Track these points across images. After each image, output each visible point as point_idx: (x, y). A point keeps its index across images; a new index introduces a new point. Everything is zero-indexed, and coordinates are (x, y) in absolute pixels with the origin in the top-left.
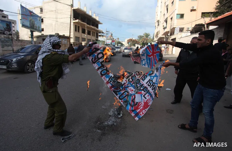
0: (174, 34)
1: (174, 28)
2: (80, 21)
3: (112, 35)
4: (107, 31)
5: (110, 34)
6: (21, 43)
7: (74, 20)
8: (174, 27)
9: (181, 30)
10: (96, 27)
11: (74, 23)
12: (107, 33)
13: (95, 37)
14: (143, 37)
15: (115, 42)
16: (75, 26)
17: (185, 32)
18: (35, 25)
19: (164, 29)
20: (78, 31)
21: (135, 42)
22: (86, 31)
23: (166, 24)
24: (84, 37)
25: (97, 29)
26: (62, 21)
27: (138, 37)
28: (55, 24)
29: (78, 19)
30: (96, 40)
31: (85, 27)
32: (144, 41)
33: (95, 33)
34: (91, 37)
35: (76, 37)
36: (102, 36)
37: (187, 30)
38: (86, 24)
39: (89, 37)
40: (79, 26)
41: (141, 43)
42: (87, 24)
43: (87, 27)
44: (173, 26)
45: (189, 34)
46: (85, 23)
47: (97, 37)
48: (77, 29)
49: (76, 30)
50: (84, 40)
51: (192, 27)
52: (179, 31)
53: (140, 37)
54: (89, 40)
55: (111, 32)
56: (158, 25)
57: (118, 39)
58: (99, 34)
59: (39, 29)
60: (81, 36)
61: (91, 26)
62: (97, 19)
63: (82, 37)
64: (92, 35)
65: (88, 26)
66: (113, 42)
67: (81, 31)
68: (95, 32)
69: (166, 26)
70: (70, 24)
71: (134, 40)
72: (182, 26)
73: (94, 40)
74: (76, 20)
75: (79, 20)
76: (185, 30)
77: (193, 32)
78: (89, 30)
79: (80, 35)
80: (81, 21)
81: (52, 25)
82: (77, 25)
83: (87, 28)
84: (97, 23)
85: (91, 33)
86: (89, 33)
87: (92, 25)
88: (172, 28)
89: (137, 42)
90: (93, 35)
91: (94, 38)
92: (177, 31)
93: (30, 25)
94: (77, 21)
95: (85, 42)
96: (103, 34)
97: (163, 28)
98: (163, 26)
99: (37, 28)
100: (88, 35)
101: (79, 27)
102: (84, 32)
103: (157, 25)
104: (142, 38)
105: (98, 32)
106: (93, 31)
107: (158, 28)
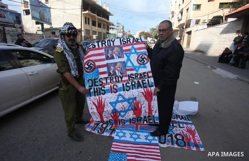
0: (189, 26)
1: (190, 20)
3: (123, 27)
4: (118, 24)
5: (121, 27)
6: (31, 37)
7: (83, 11)
8: (190, 18)
9: (197, 22)
10: (106, 19)
12: (119, 25)
13: (106, 29)
14: (156, 29)
15: (126, 35)
16: (84, 18)
17: (200, 24)
18: (45, 17)
19: (179, 21)
20: (88, 24)
21: (148, 35)
22: (97, 24)
23: (182, 16)
24: (94, 30)
25: (108, 21)
27: (151, 30)
28: (63, 16)
30: (108, 33)
31: (96, 19)
32: (156, 34)
34: (102, 30)
35: (86, 30)
36: (113, 28)
37: (203, 23)
38: (96, 15)
39: (100, 30)
40: (89, 17)
41: (154, 36)
42: (98, 15)
43: (98, 19)
44: (188, 18)
45: (206, 26)
47: (108, 30)
48: (87, 21)
49: (86, 23)
50: (94, 33)
51: (209, 19)
52: (196, 24)
53: (153, 30)
54: (100, 33)
55: (122, 24)
56: (173, 16)
57: (129, 31)
58: (110, 27)
59: (49, 21)
60: (92, 29)
61: (102, 18)
62: (108, 10)
64: (102, 27)
66: (125, 35)
67: (91, 23)
68: (105, 24)
69: (182, 18)
71: (146, 33)
72: (199, 18)
73: (105, 33)
74: (85, 11)
75: (89, 11)
76: (201, 22)
77: (210, 25)
78: (99, 22)
79: (90, 27)
80: (91, 12)
81: (60, 16)
82: (87, 17)
84: (107, 14)
85: (102, 25)
86: (100, 26)
88: (188, 20)
89: (149, 35)
90: (103, 28)
91: (104, 31)
92: (193, 23)
93: (40, 17)
94: (87, 12)
95: (96, 35)
96: (113, 27)
97: (177, 19)
98: (178, 18)
99: (47, 21)
100: (99, 28)
101: (88, 19)
102: (94, 24)
103: (171, 16)
104: (154, 31)
105: (109, 24)
106: (103, 23)
107: (172, 20)
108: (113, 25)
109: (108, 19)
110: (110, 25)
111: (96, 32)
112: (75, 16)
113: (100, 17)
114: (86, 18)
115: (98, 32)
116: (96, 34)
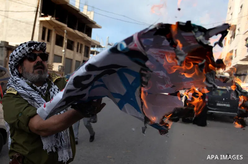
2: (54, 19)
4: (109, 44)
7: (42, 16)
10: (86, 33)
11: (41, 22)
13: (83, 54)
16: (42, 29)
19: (247, 46)
20: (48, 41)
22: (65, 41)
24: (58, 53)
25: (88, 38)
26: (17, 16)
29: (50, 15)
31: (64, 32)
33: (84, 45)
34: (74, 55)
38: (66, 26)
39: (70, 54)
40: (51, 28)
42: (68, 26)
43: (69, 33)
46: (65, 23)
47: (87, 55)
48: (46, 35)
49: (43, 38)
50: (58, 59)
54: (69, 61)
56: (233, 36)
58: (92, 49)
60: (53, 51)
61: (77, 32)
62: (91, 16)
63: (55, 53)
64: (75, 49)
65: (71, 30)
67: (53, 39)
68: (82, 43)
70: (33, 24)
73: (80, 62)
74: (46, 15)
75: (52, 17)
78: (71, 39)
79: (51, 47)
80: (57, 20)
82: (48, 27)
83: (67, 33)
84: (89, 25)
85: (76, 45)
86: (70, 46)
87: (80, 30)
90: (77, 51)
91: (79, 57)
94: (48, 18)
95: (61, 64)
98: (246, 40)
100: (68, 50)
101: (50, 31)
105: (90, 44)
106: (79, 41)
107: (232, 43)
108: (99, 46)
109: (89, 34)
110: (94, 47)
111: (61, 57)
112: (24, 24)
113: (74, 29)
114: (44, 29)
115: (67, 58)
116: (61, 62)
